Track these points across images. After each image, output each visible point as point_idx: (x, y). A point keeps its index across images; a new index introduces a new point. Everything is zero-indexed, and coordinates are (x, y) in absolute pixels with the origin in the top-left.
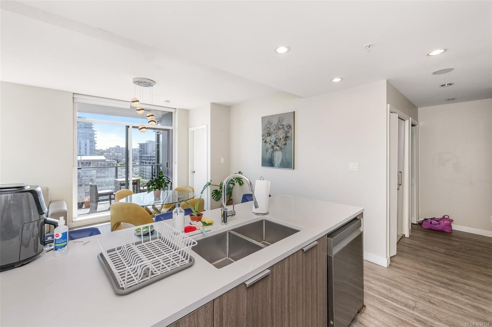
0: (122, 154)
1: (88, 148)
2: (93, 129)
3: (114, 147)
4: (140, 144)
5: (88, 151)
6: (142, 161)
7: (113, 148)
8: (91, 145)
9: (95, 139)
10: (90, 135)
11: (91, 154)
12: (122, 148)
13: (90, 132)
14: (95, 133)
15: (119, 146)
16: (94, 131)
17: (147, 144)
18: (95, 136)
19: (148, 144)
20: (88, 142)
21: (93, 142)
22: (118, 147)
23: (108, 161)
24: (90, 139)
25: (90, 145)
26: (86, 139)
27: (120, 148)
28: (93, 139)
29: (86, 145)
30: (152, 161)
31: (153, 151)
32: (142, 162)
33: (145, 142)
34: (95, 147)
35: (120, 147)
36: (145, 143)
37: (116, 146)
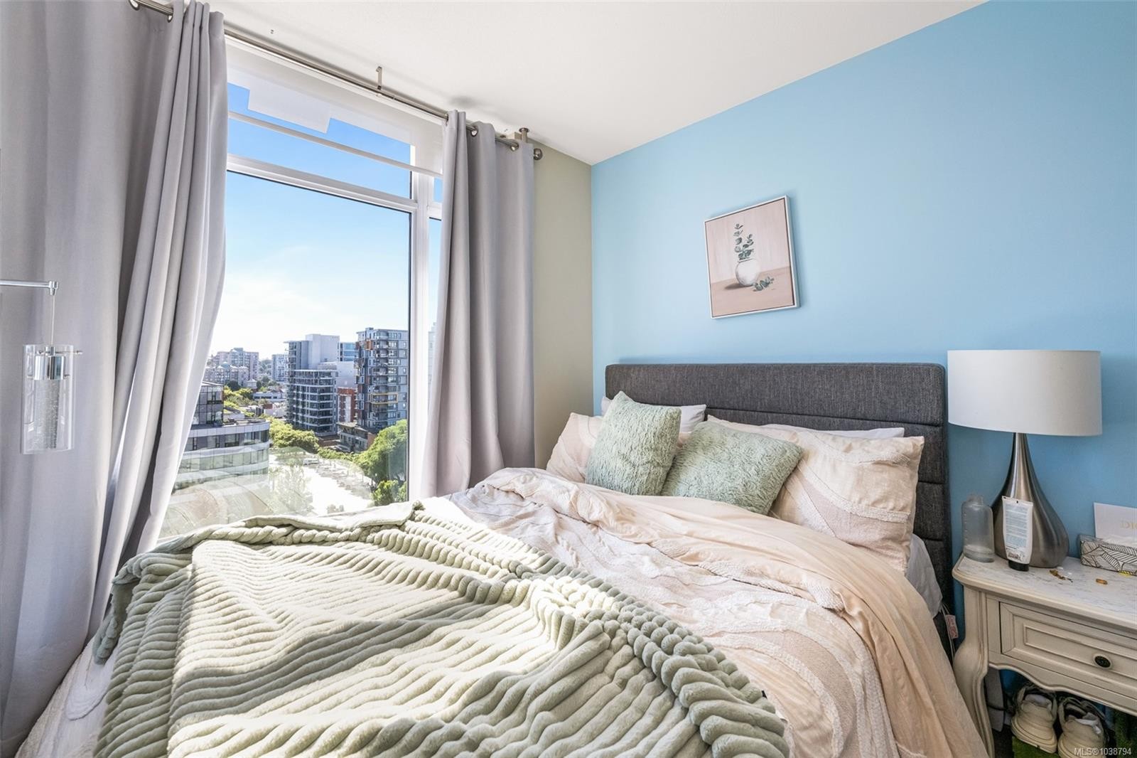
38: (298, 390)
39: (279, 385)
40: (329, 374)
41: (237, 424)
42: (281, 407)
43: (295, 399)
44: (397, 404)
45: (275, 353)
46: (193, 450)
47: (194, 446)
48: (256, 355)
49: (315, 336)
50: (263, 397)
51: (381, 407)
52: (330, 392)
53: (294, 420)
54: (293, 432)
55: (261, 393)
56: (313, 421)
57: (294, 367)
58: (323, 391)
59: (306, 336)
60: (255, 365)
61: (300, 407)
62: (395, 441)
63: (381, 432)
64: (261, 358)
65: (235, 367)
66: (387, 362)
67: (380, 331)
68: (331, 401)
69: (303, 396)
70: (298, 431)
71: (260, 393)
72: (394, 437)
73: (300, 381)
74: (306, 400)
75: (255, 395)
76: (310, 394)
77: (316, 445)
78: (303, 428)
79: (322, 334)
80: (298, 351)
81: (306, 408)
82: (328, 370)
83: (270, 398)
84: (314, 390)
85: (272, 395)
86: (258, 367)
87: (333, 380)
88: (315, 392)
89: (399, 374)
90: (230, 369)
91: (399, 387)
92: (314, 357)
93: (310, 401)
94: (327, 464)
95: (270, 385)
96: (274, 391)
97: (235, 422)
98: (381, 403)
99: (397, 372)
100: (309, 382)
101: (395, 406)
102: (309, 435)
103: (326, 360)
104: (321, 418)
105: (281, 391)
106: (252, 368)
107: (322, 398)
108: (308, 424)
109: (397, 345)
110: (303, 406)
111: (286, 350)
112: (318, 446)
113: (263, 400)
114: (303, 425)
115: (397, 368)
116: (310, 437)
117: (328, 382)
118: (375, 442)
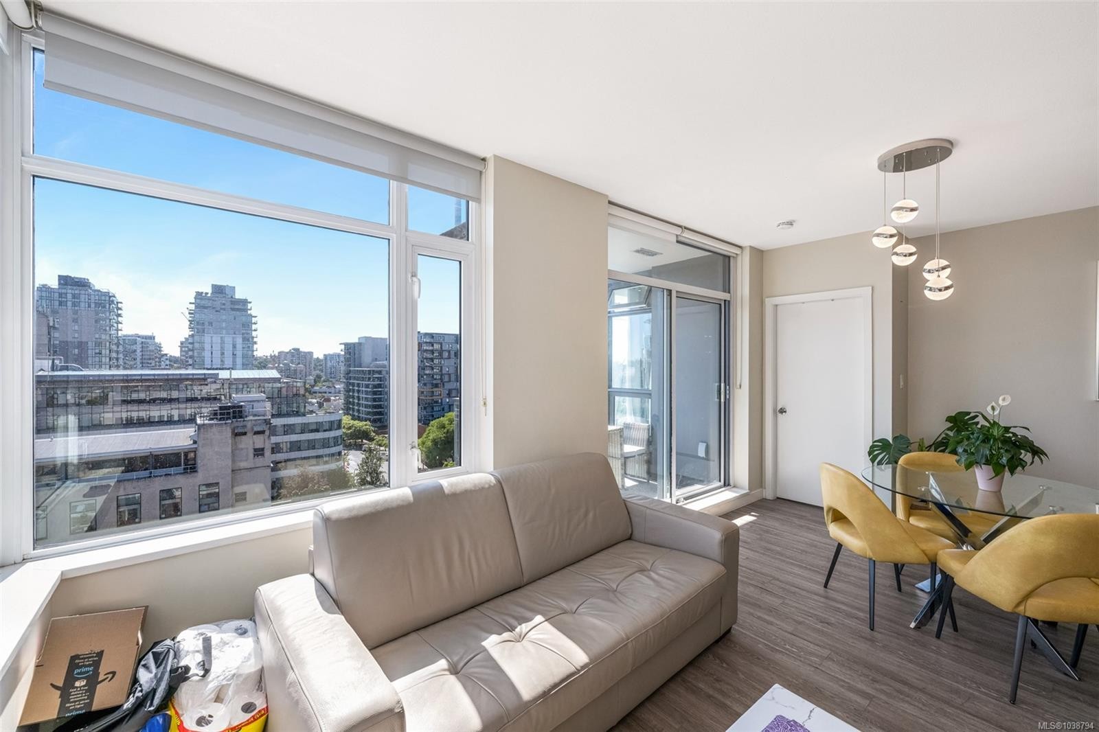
0: (305, 365)
1: (239, 353)
2: (249, 312)
3: (287, 350)
4: (346, 344)
5: (239, 361)
6: (351, 381)
7: (287, 353)
8: (244, 346)
9: (254, 334)
10: (243, 325)
11: (245, 366)
12: (304, 352)
13: (244, 319)
14: (253, 322)
15: (299, 349)
16: (251, 315)
17: (360, 344)
18: (254, 327)
19: (364, 344)
20: (239, 340)
21: (249, 341)
22: (297, 350)
23: (285, 381)
24: (243, 334)
25: (243, 348)
26: (235, 334)
27: (301, 352)
28: (248, 334)
29: (234, 347)
30: (373, 381)
31: (373, 361)
32: (350, 383)
33: (355, 340)
34: (253, 351)
35: (301, 350)
36: (357, 341)
37: (293, 349)
38: (353, 386)
39: (331, 381)
40: (380, 372)
41: (317, 414)
42: (338, 401)
43: (351, 394)
44: (441, 399)
45: (327, 353)
46: (285, 435)
47: (285, 431)
48: (311, 353)
49: (367, 338)
50: (320, 393)
51: (428, 401)
52: (381, 388)
53: (351, 412)
54: (352, 422)
55: (318, 388)
56: (368, 413)
57: (349, 366)
58: (375, 386)
59: (359, 338)
60: (310, 363)
61: (356, 401)
62: (445, 431)
63: (432, 422)
64: (315, 356)
65: (294, 366)
66: (433, 361)
67: (426, 334)
68: (382, 396)
69: (358, 391)
70: (357, 422)
71: (316, 388)
72: (444, 427)
73: (355, 378)
74: (361, 395)
75: (313, 390)
76: (364, 389)
77: (373, 434)
78: (359, 419)
79: (373, 337)
80: (352, 350)
81: (361, 402)
82: (380, 369)
83: (326, 393)
84: (367, 386)
85: (328, 390)
86: (313, 365)
87: (384, 377)
88: (368, 388)
89: (443, 372)
90: (289, 366)
91: (443, 385)
92: (367, 358)
93: (364, 396)
94: (383, 451)
95: (324, 381)
96: (329, 387)
97: (315, 412)
98: (428, 398)
99: (441, 371)
100: (363, 379)
101: (440, 401)
102: (366, 425)
103: (376, 360)
104: (375, 410)
105: (335, 387)
106: (308, 366)
107: (375, 393)
108: (363, 416)
109: (441, 348)
110: (359, 400)
111: (342, 350)
112: (374, 434)
113: (320, 395)
114: (359, 417)
115: (441, 367)
116: (367, 427)
117: (380, 379)
118: (427, 432)
